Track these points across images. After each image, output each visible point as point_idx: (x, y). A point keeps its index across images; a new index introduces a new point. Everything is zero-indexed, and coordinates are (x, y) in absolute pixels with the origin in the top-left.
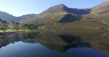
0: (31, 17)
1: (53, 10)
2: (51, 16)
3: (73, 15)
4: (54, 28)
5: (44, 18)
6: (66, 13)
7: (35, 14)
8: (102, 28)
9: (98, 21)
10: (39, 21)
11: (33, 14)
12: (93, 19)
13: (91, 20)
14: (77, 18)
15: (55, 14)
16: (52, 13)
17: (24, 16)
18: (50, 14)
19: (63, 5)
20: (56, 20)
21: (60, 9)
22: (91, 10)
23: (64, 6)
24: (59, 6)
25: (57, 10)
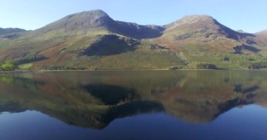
1: (74, 23)
2: (66, 37)
4: (68, 68)
6: (104, 32)
8: (175, 68)
9: (171, 54)
12: (162, 48)
13: (159, 51)
14: (130, 45)
16: (73, 29)
18: (66, 31)
19: (101, 12)
20: (76, 49)
21: (92, 21)
23: (104, 15)
24: (91, 14)
25: (85, 24)
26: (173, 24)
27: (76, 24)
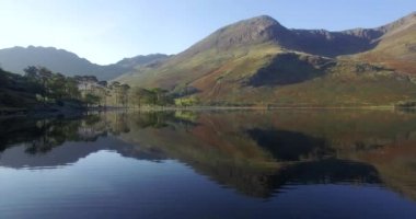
0: (152, 66)
3: (303, 54)
5: (196, 69)
6: (275, 50)
7: (165, 56)
9: (399, 79)
10: (179, 78)
11: (159, 56)
14: (317, 67)
15: (237, 53)
16: (227, 49)
17: (125, 61)
18: (218, 52)
19: (267, 19)
21: (255, 34)
23: (272, 23)
24: (253, 23)
25: (244, 40)
27: (231, 40)
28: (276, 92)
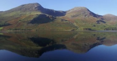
1: (25, 8)
2: (21, 15)
3: (48, 15)
4: (22, 30)
6: (39, 13)
8: (73, 30)
9: (70, 23)
12: (66, 21)
13: (65, 22)
14: (51, 19)
16: (24, 12)
18: (21, 12)
19: (38, 4)
20: (26, 20)
21: (34, 8)
22: (66, 13)
23: (39, 5)
24: (33, 5)
25: (30, 9)
26: (70, 10)
27: (26, 9)
28: (39, 26)
